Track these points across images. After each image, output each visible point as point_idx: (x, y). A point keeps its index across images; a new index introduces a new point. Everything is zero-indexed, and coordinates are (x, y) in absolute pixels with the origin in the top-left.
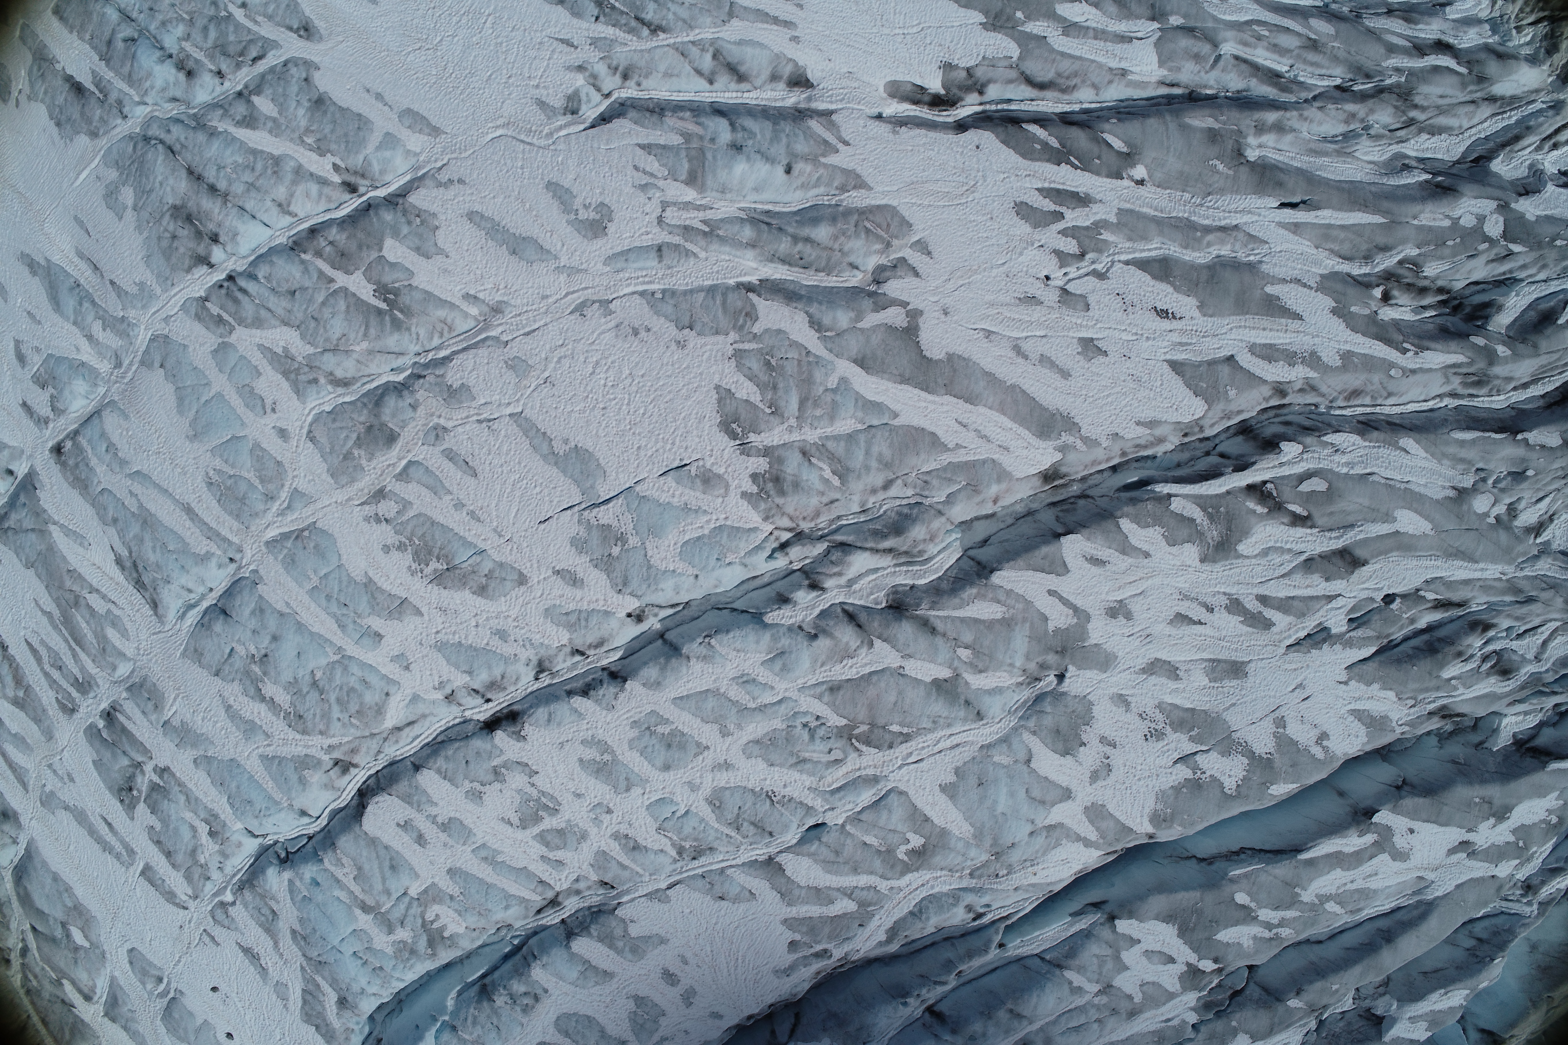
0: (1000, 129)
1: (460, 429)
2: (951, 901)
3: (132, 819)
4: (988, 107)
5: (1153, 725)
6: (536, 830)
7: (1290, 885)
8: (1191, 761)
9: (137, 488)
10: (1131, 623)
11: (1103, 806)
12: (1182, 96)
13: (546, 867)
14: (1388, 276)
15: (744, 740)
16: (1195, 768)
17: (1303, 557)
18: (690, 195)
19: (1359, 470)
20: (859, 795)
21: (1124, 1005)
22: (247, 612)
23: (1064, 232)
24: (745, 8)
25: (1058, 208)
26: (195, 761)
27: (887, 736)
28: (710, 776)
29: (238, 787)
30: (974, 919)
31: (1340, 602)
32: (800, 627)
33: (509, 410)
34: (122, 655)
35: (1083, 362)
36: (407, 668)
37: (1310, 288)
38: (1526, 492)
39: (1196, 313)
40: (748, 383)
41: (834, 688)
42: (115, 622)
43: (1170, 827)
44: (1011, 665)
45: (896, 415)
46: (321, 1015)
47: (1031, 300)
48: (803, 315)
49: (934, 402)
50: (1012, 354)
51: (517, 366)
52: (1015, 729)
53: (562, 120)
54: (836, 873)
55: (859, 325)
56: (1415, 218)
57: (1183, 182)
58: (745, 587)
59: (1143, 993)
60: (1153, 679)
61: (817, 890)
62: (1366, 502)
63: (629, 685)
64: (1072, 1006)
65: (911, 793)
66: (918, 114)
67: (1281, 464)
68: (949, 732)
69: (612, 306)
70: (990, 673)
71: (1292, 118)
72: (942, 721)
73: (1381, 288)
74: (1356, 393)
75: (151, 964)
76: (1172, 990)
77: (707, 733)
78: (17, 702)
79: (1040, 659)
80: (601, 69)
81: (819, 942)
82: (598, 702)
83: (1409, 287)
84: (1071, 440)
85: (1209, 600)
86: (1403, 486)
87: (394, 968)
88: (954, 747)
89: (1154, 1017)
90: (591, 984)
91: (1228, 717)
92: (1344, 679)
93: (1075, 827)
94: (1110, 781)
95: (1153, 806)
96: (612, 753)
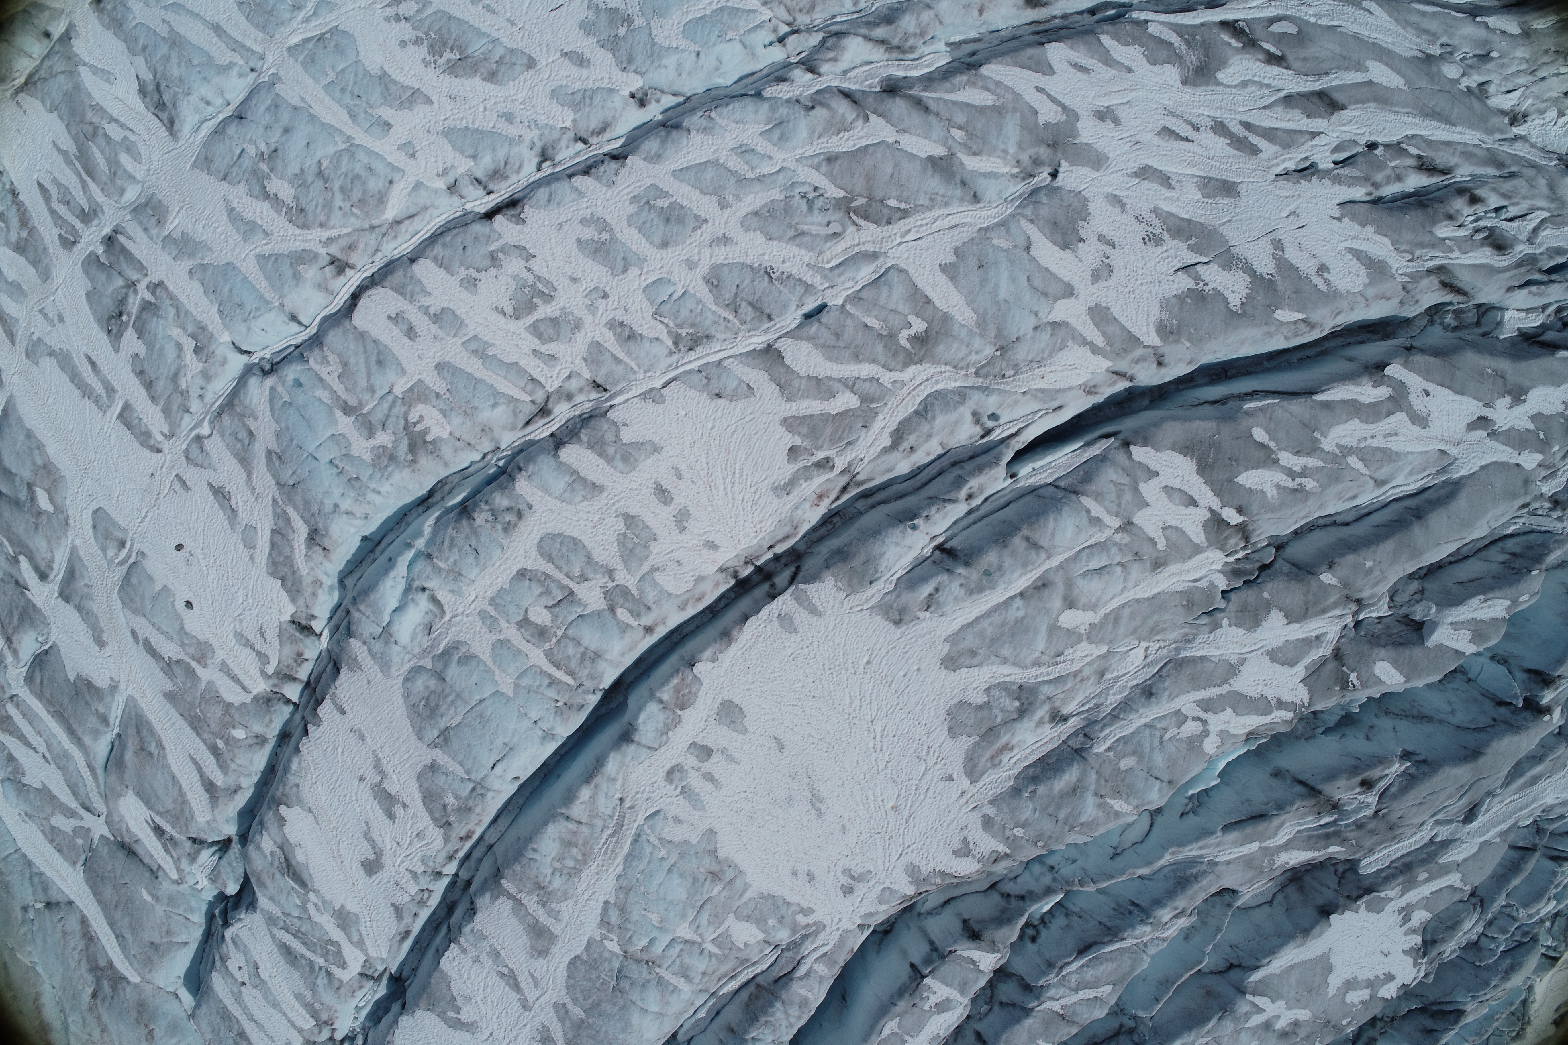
2: (957, 398)
3: (117, 351)
5: (1150, 229)
6: (529, 320)
7: (1309, 427)
8: (1192, 271)
9: (170, 16)
10: (1119, 128)
11: (1107, 308)
13: (538, 362)
15: (743, 212)
16: (1197, 278)
17: (1282, 94)
19: (1324, 22)
20: (858, 270)
21: (1146, 550)
22: (262, 108)
26: (190, 272)
27: (885, 211)
28: (707, 252)
29: (231, 291)
30: (983, 437)
31: (1322, 140)
32: (798, 101)
34: (132, 178)
36: (413, 155)
41: (831, 159)
42: (129, 147)
43: (1177, 341)
44: (1005, 151)
46: (289, 561)
52: (1012, 216)
54: (836, 360)
59: (1167, 539)
60: (1146, 184)
61: (818, 380)
62: (1337, 49)
63: (628, 161)
64: (1092, 541)
65: (911, 271)
67: (1248, 8)
68: (946, 211)
70: (984, 157)
72: (939, 198)
75: (115, 524)
76: (1197, 541)
77: (706, 205)
78: (20, 248)
79: (1033, 152)
81: (819, 448)
82: (598, 179)
85: (1194, 119)
86: (1371, 41)
87: (371, 477)
88: (950, 228)
89: (1180, 573)
90: (578, 498)
91: (1226, 231)
92: (1337, 215)
93: (1080, 328)
94: (1112, 282)
95: (1158, 315)
96: (611, 232)
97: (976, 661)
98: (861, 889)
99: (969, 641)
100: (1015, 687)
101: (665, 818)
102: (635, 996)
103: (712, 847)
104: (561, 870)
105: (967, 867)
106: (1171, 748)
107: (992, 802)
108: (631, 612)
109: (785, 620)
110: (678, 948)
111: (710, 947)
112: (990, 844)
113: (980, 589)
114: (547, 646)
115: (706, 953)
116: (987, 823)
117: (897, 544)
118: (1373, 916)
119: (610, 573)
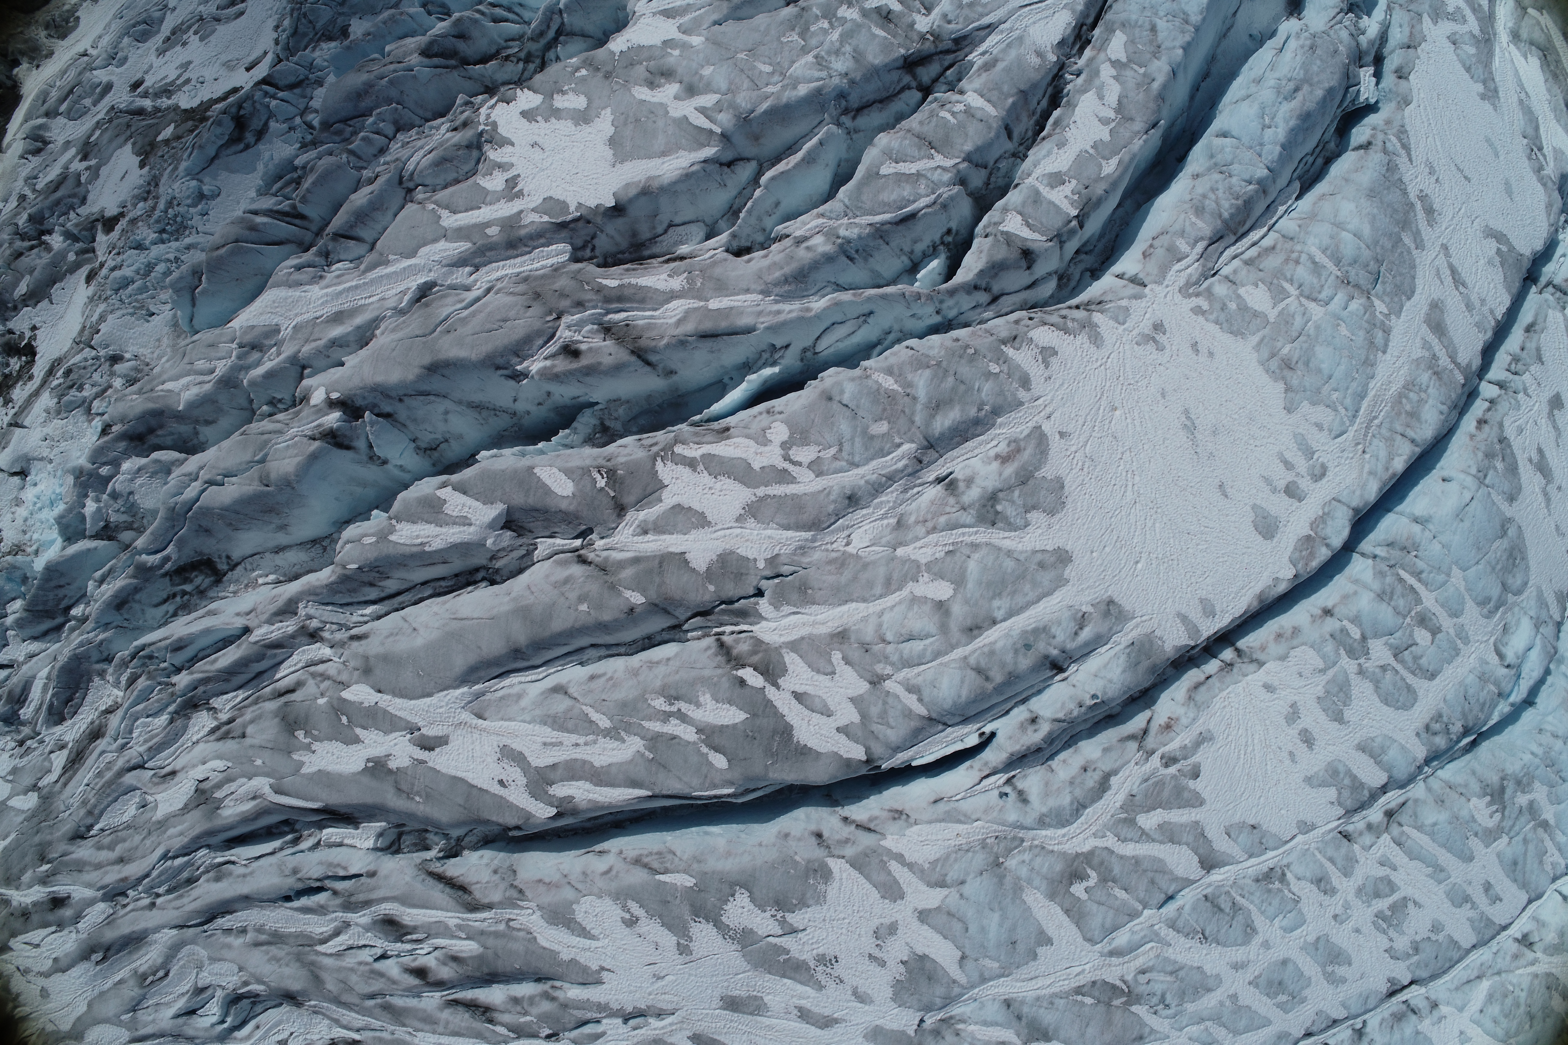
2: (1047, 820)
5: (829, 970)
6: (1396, 897)
7: (658, 764)
8: (787, 930)
11: (884, 897)
13: (1394, 861)
15: (1219, 992)
16: (783, 922)
20: (1129, 942)
21: (855, 654)
27: (1097, 994)
28: (1252, 957)
30: (1015, 777)
36: (1461, 1033)
43: (809, 861)
52: (973, 987)
54: (1155, 860)
59: (830, 661)
60: (827, 1012)
61: (1172, 841)
64: (917, 670)
65: (1080, 940)
68: (1039, 993)
72: (1045, 1005)
76: (794, 655)
77: (1249, 997)
81: (1174, 777)
82: (1328, 1017)
87: (1537, 767)
88: (1037, 978)
89: (814, 623)
90: (1379, 740)
91: (743, 966)
92: (605, 974)
93: (914, 880)
94: (876, 922)
95: (829, 889)
96: (1324, 973)
97: (1039, 556)
98: (1146, 326)
99: (1046, 578)
100: (1001, 525)
101: (1330, 431)
102: (1366, 254)
103: (1290, 395)
104: (1420, 389)
105: (1043, 335)
106: (829, 437)
107: (1021, 404)
108: (1348, 634)
109: (1209, 611)
110: (1323, 296)
111: (1292, 290)
112: (1023, 357)
113: (1036, 632)
114: (1419, 608)
115: (1296, 285)
116: (1025, 382)
117: (1110, 681)
118: (558, 194)
119: (1361, 672)
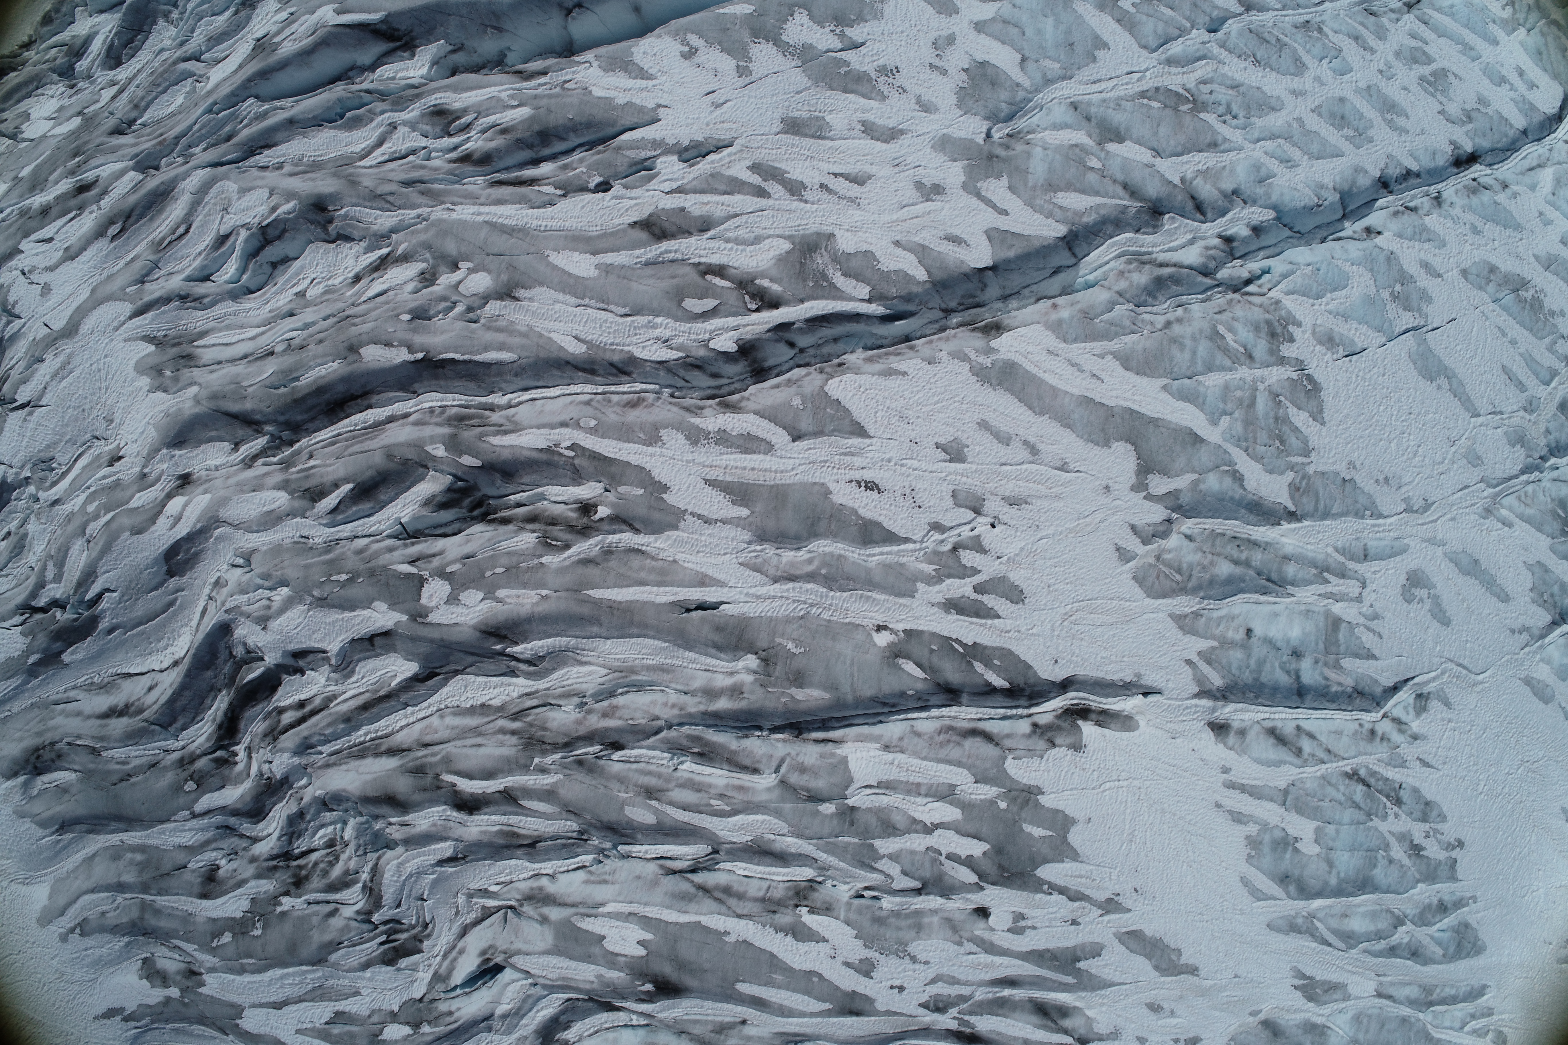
0: (1032, 681)
1: (1515, 408)
4: (1025, 712)
5: (891, 80)
6: (1434, 67)
8: (847, 42)
10: (917, 178)
11: (940, 13)
12: (810, 730)
13: (1423, 35)
14: (585, 532)
15: (1284, 112)
16: (842, 36)
17: (712, 233)
18: (1338, 608)
19: (642, 320)
20: (1181, 52)
23: (975, 571)
24: (1272, 800)
25: (979, 597)
27: (1162, 98)
28: (1308, 86)
31: (667, 187)
32: (1245, 202)
33: (1481, 420)
35: (963, 437)
36: (1541, 214)
37: (693, 514)
38: (407, 297)
39: (832, 486)
40: (1299, 424)
41: (1213, 146)
45: (1164, 388)
47: (1013, 502)
48: (1248, 488)
49: (1126, 399)
50: (1040, 446)
51: (1474, 459)
52: (1037, 91)
53: (1432, 687)
55: (1196, 476)
56: (544, 598)
57: (830, 630)
58: (1278, 250)
60: (891, 123)
62: (634, 285)
63: (1377, 175)
65: (1135, 46)
66: (1104, 700)
67: (736, 328)
68: (1103, 95)
69: (1404, 506)
70: (1066, 143)
71: (694, 705)
72: (1112, 105)
73: (597, 517)
74: (632, 405)
77: (1314, 123)
79: (1011, 153)
80: (1396, 737)
82: (1399, 164)
83: (553, 522)
84: (981, 359)
85: (825, 196)
86: (586, 301)
88: (1099, 81)
91: (805, 82)
92: (661, 111)
94: (933, 34)
95: (886, 7)
96: (1384, 120)
